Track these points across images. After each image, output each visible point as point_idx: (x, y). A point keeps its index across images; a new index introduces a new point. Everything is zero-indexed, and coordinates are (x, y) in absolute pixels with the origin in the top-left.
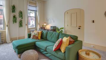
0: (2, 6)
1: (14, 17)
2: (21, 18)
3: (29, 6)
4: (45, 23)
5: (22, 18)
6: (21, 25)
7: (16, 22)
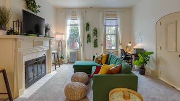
0: (77, 25)
1: (89, 36)
2: (95, 37)
3: (106, 19)
4: (130, 43)
5: (97, 37)
6: (96, 45)
7: (90, 41)
